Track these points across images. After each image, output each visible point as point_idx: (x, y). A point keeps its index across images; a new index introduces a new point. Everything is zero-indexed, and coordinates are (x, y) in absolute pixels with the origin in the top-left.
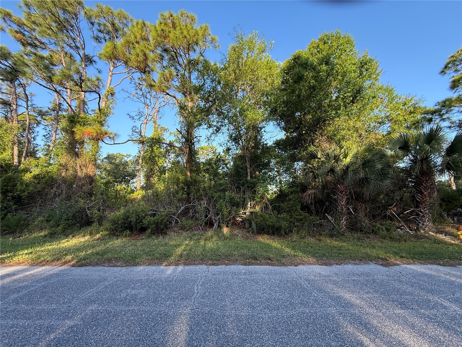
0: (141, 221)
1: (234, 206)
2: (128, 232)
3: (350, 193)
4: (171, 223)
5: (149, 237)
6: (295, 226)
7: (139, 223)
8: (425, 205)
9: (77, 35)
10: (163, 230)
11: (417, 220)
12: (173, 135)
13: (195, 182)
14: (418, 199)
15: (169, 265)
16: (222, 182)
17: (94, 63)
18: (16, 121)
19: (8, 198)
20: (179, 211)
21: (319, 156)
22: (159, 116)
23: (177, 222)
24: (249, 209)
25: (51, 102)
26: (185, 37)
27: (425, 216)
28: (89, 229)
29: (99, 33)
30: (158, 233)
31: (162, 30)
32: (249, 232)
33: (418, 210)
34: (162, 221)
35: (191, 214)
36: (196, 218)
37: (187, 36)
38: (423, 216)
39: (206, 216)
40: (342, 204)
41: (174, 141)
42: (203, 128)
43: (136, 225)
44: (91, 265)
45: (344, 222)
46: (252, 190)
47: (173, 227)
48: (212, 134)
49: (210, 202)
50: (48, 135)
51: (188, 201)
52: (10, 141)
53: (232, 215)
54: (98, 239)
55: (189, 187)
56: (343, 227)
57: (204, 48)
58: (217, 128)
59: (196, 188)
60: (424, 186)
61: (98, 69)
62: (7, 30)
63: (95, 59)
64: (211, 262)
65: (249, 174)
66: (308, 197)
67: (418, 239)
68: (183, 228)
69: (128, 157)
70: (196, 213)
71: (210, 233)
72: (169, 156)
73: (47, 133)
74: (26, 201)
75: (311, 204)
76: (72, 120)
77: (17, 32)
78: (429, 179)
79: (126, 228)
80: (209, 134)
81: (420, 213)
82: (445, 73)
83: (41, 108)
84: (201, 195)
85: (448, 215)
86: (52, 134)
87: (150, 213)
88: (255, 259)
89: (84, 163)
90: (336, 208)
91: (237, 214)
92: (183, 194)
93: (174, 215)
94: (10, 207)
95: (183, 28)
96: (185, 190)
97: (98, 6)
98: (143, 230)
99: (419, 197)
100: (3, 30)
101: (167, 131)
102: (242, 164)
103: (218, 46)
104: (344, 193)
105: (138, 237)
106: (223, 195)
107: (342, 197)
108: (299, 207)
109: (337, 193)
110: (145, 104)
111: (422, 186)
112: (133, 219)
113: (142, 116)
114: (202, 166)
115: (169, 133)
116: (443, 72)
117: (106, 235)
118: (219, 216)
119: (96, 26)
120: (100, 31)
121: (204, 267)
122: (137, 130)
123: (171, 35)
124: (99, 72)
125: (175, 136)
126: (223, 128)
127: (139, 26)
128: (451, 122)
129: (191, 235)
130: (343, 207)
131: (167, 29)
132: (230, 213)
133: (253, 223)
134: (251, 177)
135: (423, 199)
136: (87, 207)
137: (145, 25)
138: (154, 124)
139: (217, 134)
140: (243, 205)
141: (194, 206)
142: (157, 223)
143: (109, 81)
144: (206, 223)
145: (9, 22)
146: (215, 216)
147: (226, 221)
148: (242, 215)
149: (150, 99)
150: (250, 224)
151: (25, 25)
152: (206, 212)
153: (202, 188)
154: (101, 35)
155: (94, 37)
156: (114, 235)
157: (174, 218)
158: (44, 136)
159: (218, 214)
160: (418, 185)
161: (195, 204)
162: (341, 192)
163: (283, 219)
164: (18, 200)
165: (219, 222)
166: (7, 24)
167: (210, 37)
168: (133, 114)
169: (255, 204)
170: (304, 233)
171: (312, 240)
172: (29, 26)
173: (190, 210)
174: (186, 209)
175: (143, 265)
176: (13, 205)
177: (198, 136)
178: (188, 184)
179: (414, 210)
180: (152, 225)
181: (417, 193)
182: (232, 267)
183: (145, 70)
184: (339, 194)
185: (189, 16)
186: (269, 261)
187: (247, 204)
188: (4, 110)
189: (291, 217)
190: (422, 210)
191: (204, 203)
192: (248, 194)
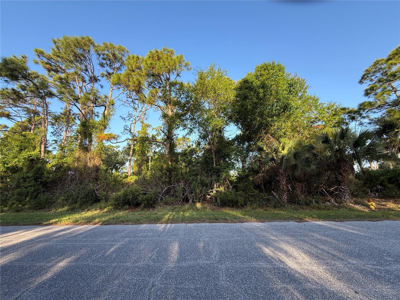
0: (136, 198)
1: (204, 186)
2: (128, 206)
3: (288, 175)
4: (157, 200)
5: (143, 210)
6: (250, 201)
7: (135, 200)
8: (345, 183)
9: (89, 64)
10: (152, 204)
11: (340, 195)
12: (155, 130)
13: (175, 169)
14: (339, 179)
15: (162, 224)
16: (195, 168)
17: (98, 81)
18: (43, 126)
19: (38, 183)
20: (164, 191)
21: (264, 149)
22: (146, 117)
23: (162, 199)
24: (215, 188)
25: (62, 108)
26: (167, 67)
27: (346, 191)
28: (98, 205)
29: (103, 60)
30: (149, 207)
31: (151, 64)
32: (215, 205)
33: (340, 187)
34: (151, 198)
35: (172, 193)
36: (176, 196)
37: (168, 66)
38: (344, 192)
39: (184, 194)
40: (283, 183)
41: (156, 135)
42: (180, 130)
43: (133, 201)
44: (113, 224)
45: (285, 197)
46: (217, 174)
47: (159, 203)
48: (187, 134)
49: (186, 184)
50: (55, 132)
51: (170, 183)
52: (39, 141)
53: (202, 193)
54: (106, 212)
55: (170, 173)
56: (285, 201)
57: (180, 70)
58: (191, 129)
59: (175, 173)
60: (343, 170)
61: (101, 85)
62: (40, 63)
63: (99, 78)
64: (188, 222)
65: (214, 163)
66: (259, 179)
67: (339, 208)
68: (166, 203)
69: (117, 148)
70: (176, 192)
71: (187, 206)
72: (152, 146)
73: (54, 131)
74: (50, 185)
75: (261, 184)
76: (84, 125)
77: (46, 63)
78: (345, 164)
79: (126, 204)
80: (185, 134)
81: (341, 189)
82: (363, 83)
83: (54, 112)
84: (180, 179)
85: (371, 191)
86: (58, 131)
87: (142, 192)
88: (217, 220)
89: (92, 156)
90: (279, 187)
91: (207, 193)
92: (166, 178)
93: (160, 194)
94: (39, 189)
95: (165, 60)
96: (168, 175)
97: (104, 44)
98: (137, 205)
99: (340, 178)
100: (37, 63)
101: (150, 127)
102: (209, 155)
103: (191, 68)
104: (284, 175)
105: (135, 210)
106: (196, 178)
107: (283, 178)
108: (252, 187)
109: (279, 176)
110: (134, 108)
111: (341, 170)
112: (130, 197)
113: (131, 117)
114: (180, 157)
115: (152, 128)
116: (361, 82)
117: (111, 209)
118: (193, 194)
119: (102, 56)
120: (104, 59)
121: (184, 224)
122: (128, 128)
123: (157, 66)
124: (102, 87)
125: (156, 131)
126: (195, 130)
127: (135, 60)
128: (370, 120)
129: (172, 208)
130: (284, 186)
131: (154, 63)
132: (201, 192)
133: (218, 199)
134: (216, 165)
135: (343, 179)
136: (95, 188)
137: (138, 59)
138: (141, 124)
139: (191, 134)
140: (211, 185)
141: (174, 187)
142: (148, 200)
143: (110, 95)
144: (184, 200)
145: (41, 57)
146: (190, 194)
147: (198, 198)
148: (210, 193)
149: (138, 105)
150: (216, 199)
151: (53, 59)
152: (184, 191)
153: (180, 173)
154: (104, 62)
155: (100, 64)
156: (117, 208)
157: (160, 196)
158: (52, 133)
159: (192, 193)
160: (338, 169)
161: (175, 185)
162: (281, 175)
163: (240, 195)
164: (45, 184)
165: (193, 199)
166: (41, 59)
167: (184, 63)
168: (124, 116)
169: (219, 185)
170: (255, 205)
171: (261, 210)
172: (55, 59)
173: (171, 190)
174: (168, 189)
175: (145, 224)
176: (42, 188)
177: (176, 134)
178: (169, 170)
179: (337, 187)
180: (144, 201)
181: (339, 174)
182: (201, 224)
183: (139, 91)
184: (280, 177)
185: (169, 51)
186: (225, 220)
187: (214, 185)
188: (27, 115)
189: (246, 194)
190: (343, 187)
191: (182, 184)
192: (214, 177)
